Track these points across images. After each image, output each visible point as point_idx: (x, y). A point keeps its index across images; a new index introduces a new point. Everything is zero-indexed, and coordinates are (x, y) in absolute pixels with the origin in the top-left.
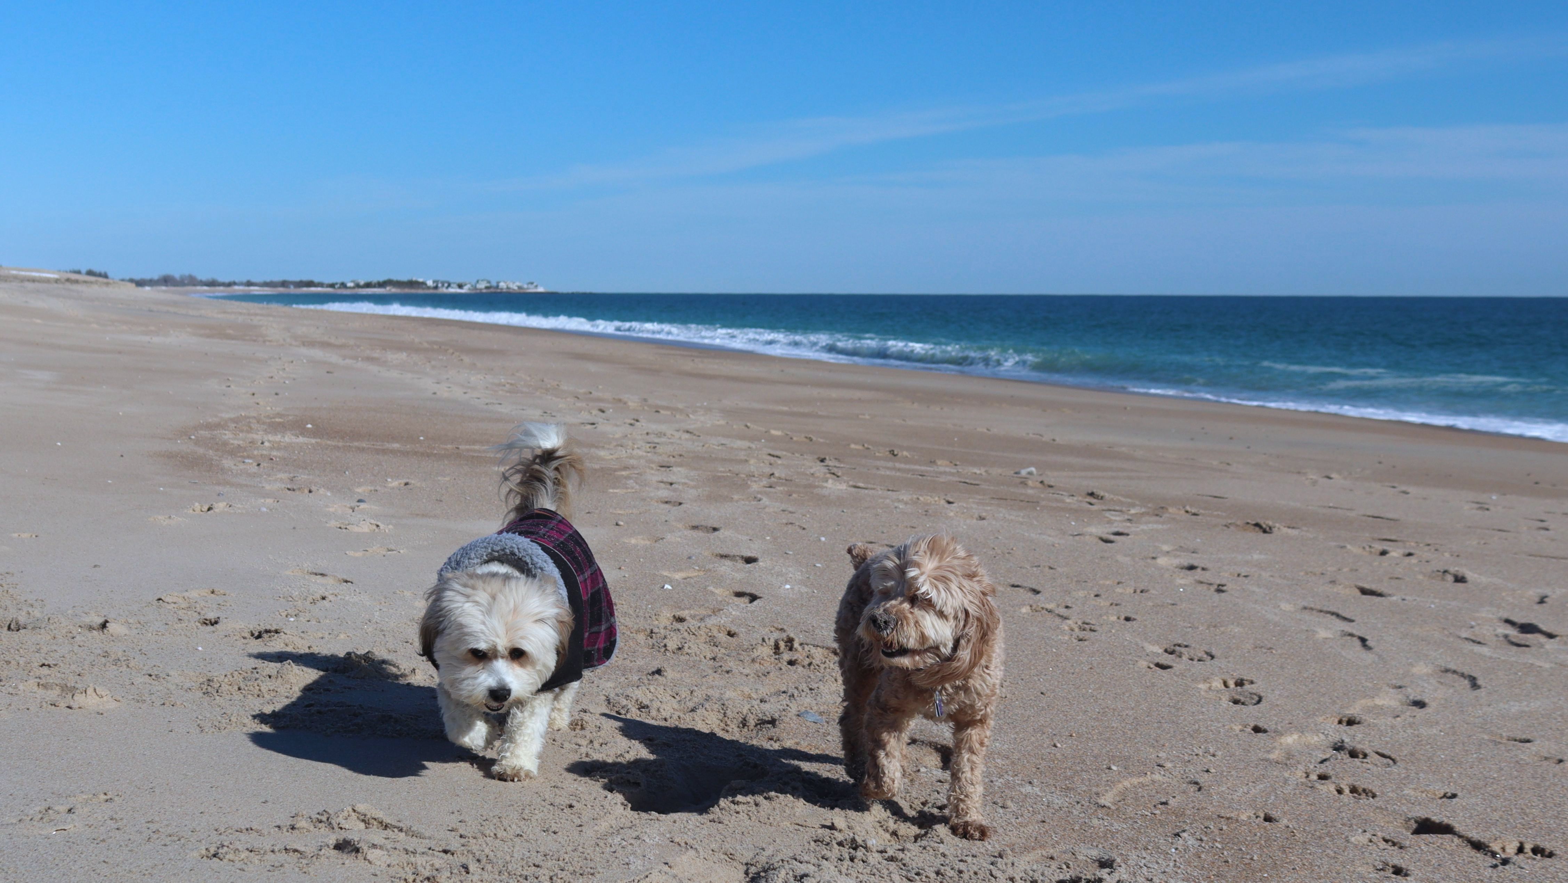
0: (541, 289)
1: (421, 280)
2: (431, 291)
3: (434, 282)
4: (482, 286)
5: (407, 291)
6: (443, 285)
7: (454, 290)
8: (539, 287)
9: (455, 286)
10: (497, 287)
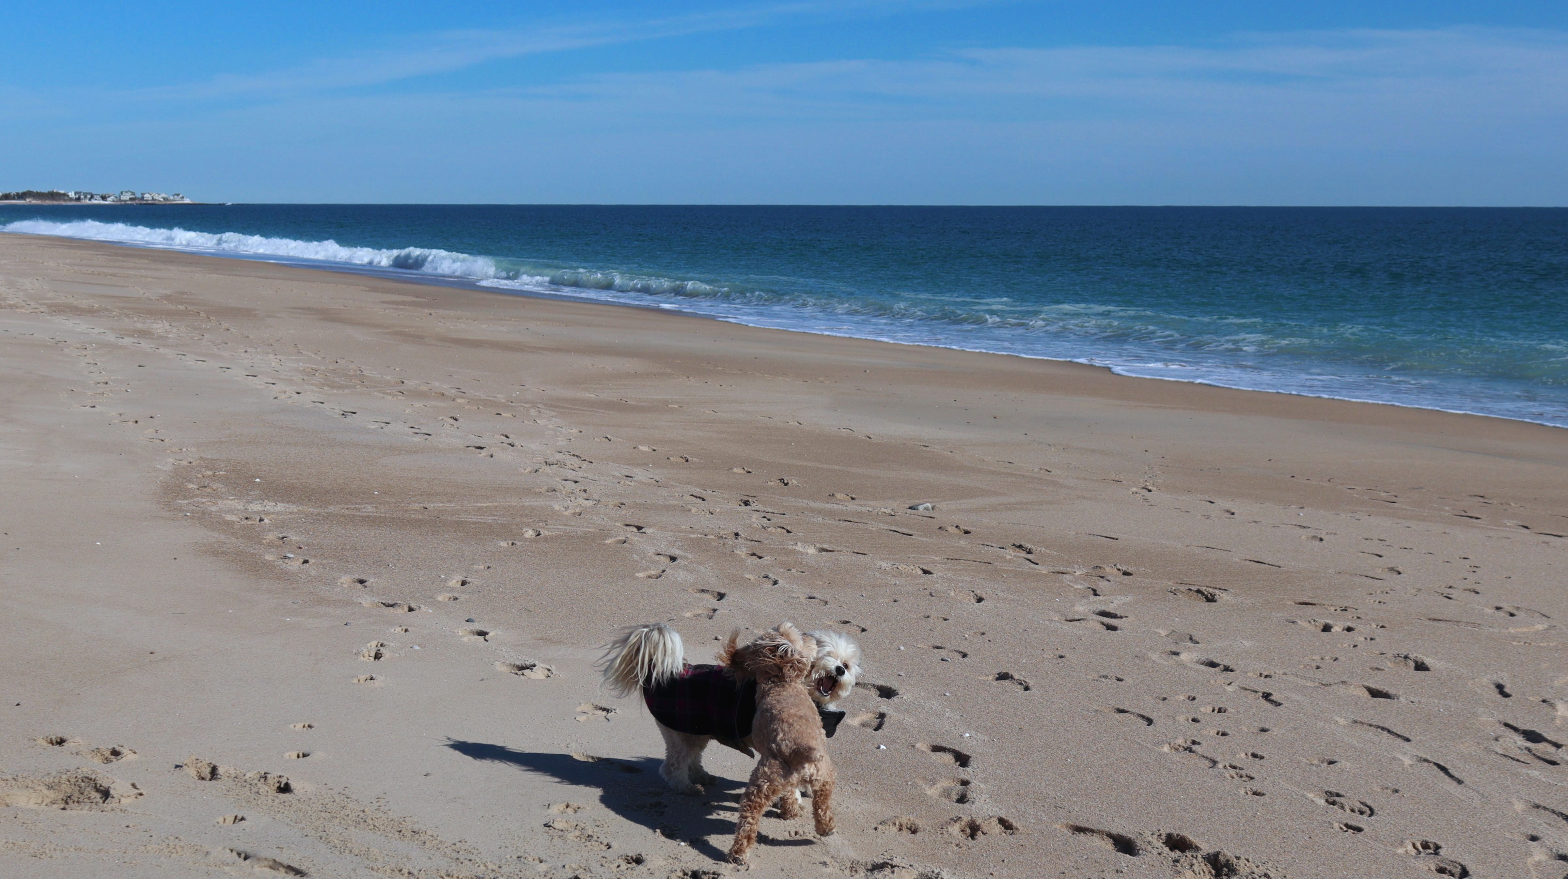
0: (187, 201)
1: (62, 192)
2: (73, 203)
3: (76, 194)
4: (126, 197)
5: (48, 202)
6: (86, 197)
7: (97, 201)
8: (185, 199)
9: (98, 197)
10: (142, 198)
